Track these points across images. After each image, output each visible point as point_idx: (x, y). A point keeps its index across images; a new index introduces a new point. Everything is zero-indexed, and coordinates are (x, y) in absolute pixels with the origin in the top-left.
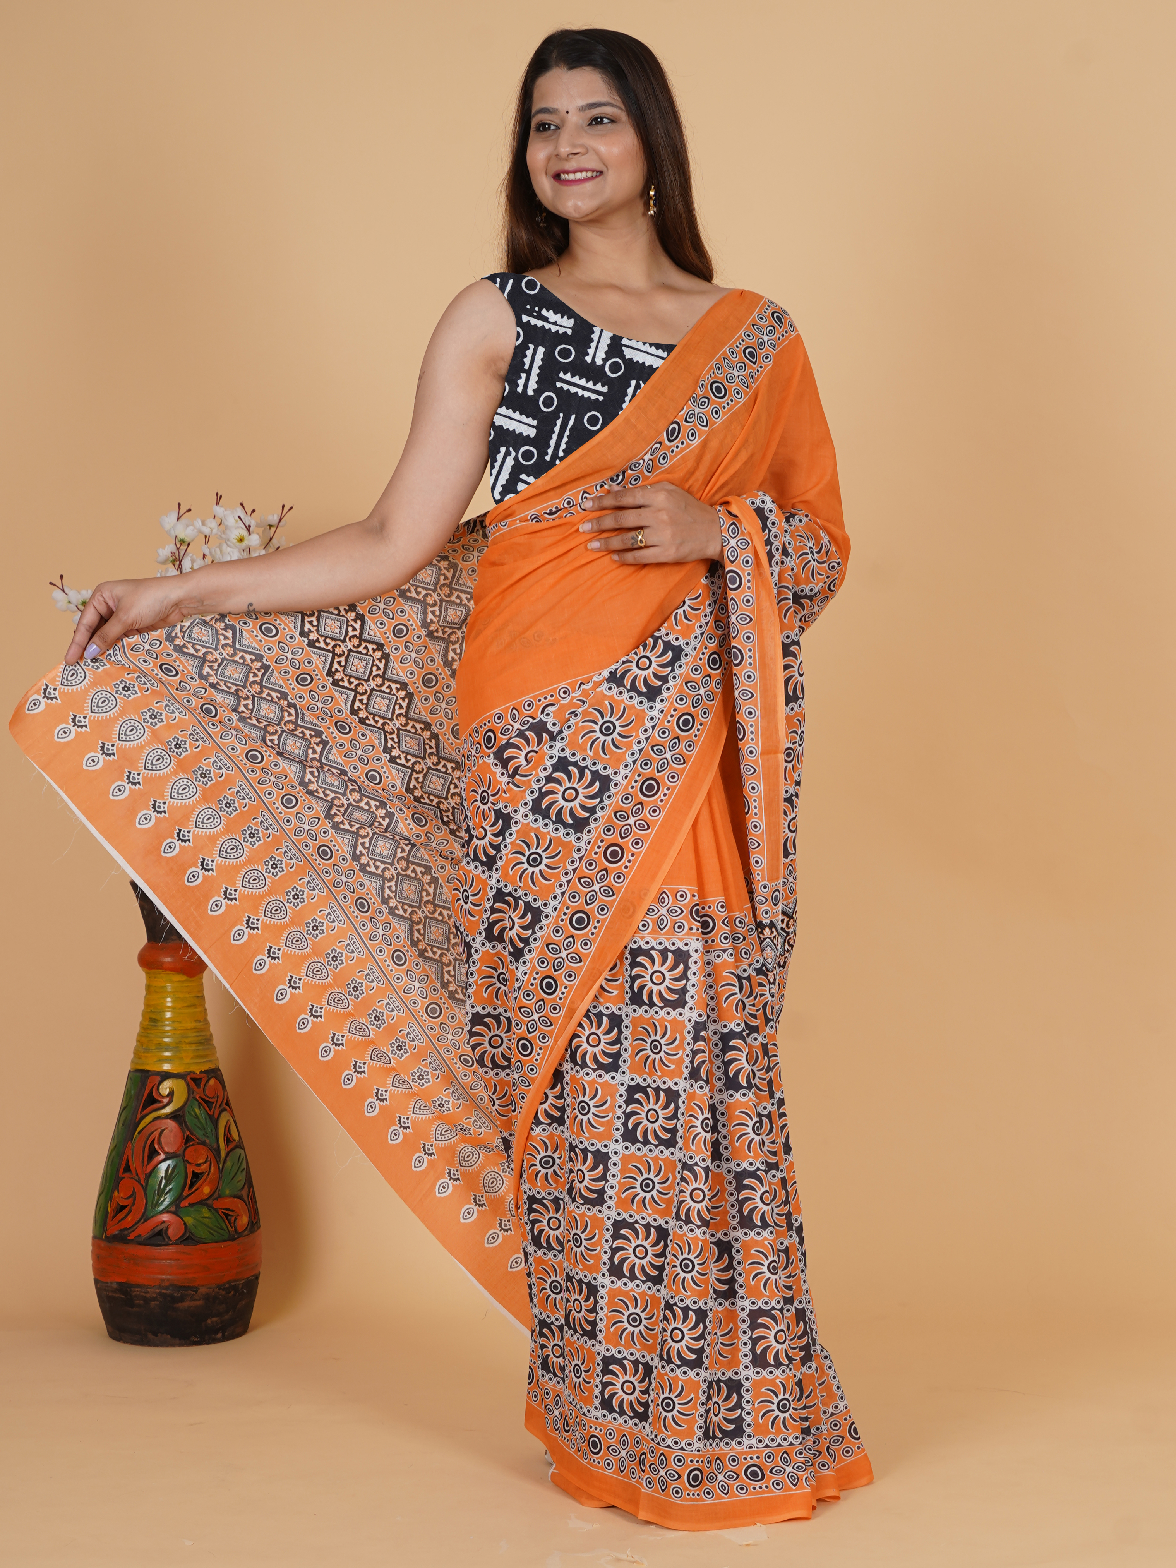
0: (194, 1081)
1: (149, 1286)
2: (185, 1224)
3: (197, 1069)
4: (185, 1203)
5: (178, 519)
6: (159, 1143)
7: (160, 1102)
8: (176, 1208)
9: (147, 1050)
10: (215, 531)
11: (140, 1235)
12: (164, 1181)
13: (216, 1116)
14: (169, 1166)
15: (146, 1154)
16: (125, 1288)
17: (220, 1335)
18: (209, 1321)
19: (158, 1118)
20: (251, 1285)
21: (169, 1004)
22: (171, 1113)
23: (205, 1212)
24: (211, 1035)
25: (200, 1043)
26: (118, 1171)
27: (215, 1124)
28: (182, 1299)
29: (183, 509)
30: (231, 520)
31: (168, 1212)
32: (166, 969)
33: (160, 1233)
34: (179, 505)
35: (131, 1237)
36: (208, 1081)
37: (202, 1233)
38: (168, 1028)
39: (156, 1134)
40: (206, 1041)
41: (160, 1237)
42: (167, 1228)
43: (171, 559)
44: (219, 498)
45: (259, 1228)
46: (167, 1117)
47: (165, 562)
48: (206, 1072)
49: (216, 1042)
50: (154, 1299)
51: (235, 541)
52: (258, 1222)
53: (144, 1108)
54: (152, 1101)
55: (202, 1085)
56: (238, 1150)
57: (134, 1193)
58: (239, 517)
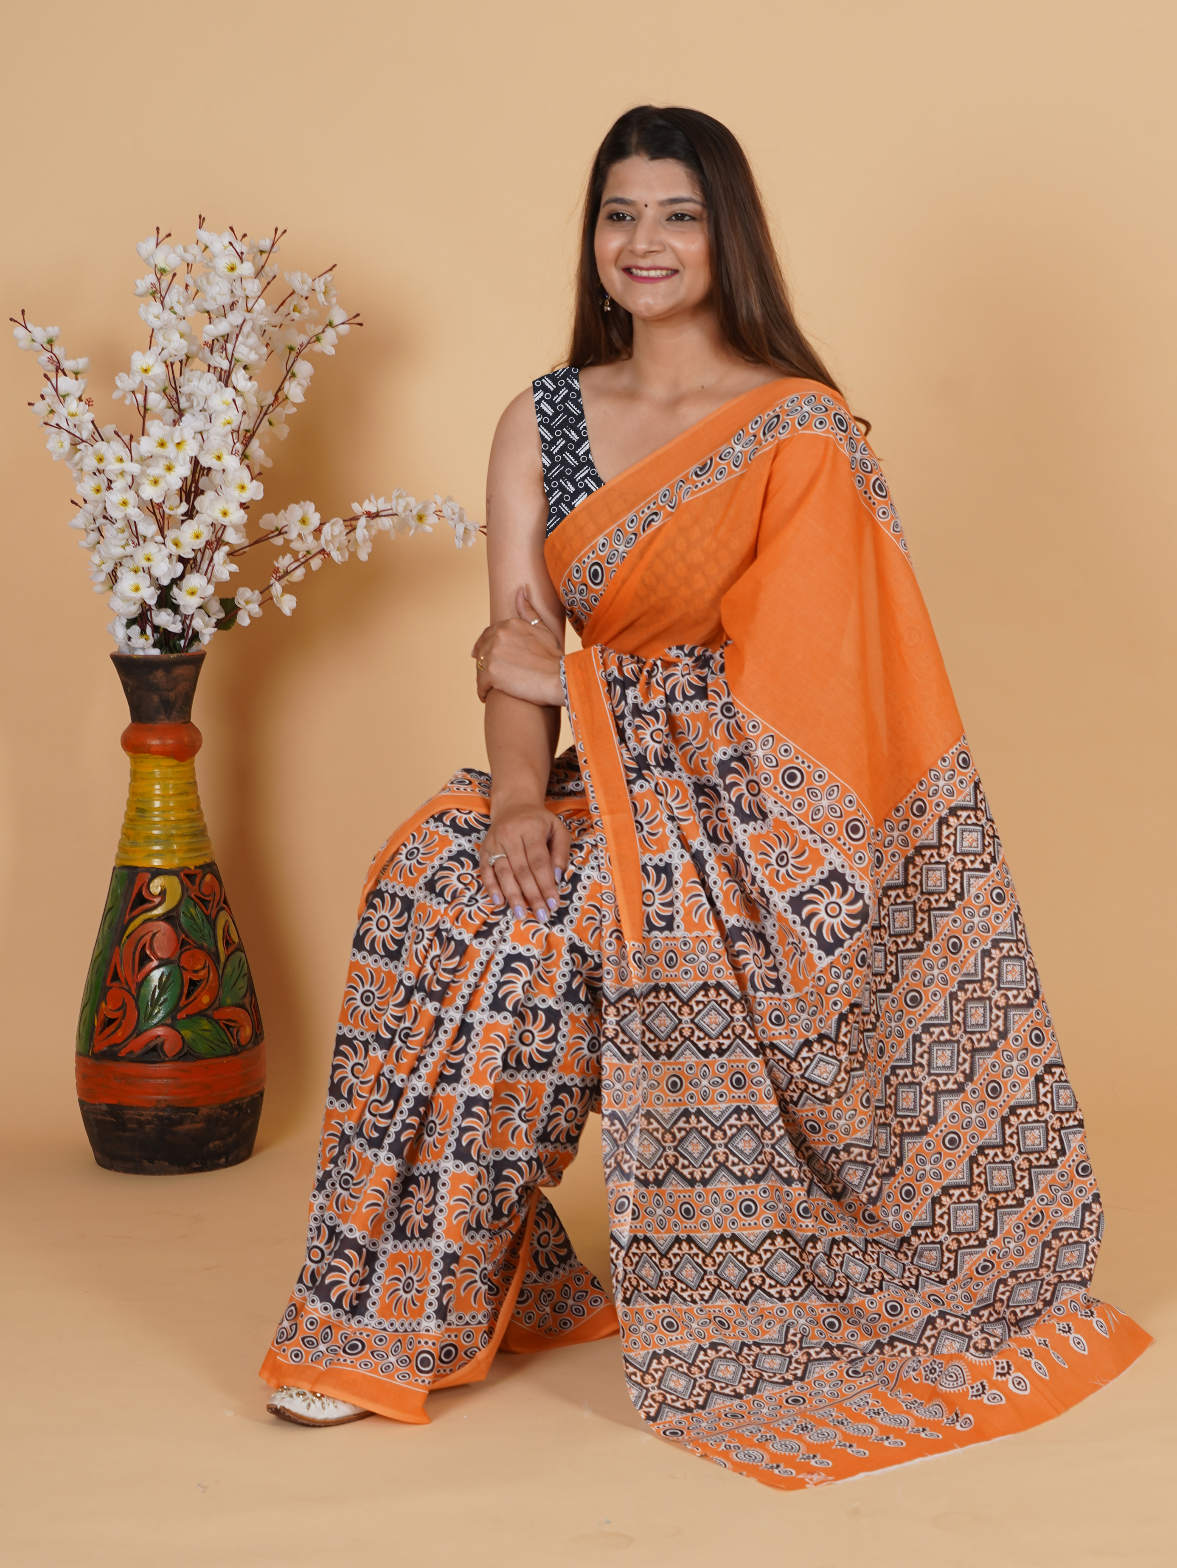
0: (188, 877)
1: (145, 1109)
2: (183, 1038)
3: (191, 864)
4: (182, 1015)
5: (157, 244)
6: (151, 948)
7: (150, 902)
8: (172, 1020)
9: (135, 844)
10: (199, 258)
11: (132, 1052)
12: (157, 991)
13: (213, 916)
14: (163, 974)
15: (137, 961)
16: (115, 1111)
17: (223, 1160)
18: (211, 1145)
19: (149, 920)
20: (256, 1103)
21: (157, 792)
22: (164, 914)
23: (205, 1024)
24: (205, 826)
25: (194, 835)
26: (104, 980)
27: (213, 924)
28: (180, 1122)
29: (162, 234)
30: (219, 246)
31: (164, 1025)
32: (154, 753)
33: (154, 1049)
34: (158, 229)
35: (122, 1053)
36: (203, 878)
37: (202, 1048)
38: (157, 819)
39: (148, 937)
40: (200, 833)
41: (154, 1053)
42: (163, 1043)
43: (152, 291)
44: (202, 220)
45: (262, 1039)
46: (159, 918)
47: (145, 295)
48: (201, 867)
49: (209, 833)
50: (149, 1122)
51: (224, 269)
52: (262, 1033)
53: (133, 908)
54: (141, 901)
55: (197, 883)
56: (238, 953)
57: (124, 1004)
58: (229, 242)
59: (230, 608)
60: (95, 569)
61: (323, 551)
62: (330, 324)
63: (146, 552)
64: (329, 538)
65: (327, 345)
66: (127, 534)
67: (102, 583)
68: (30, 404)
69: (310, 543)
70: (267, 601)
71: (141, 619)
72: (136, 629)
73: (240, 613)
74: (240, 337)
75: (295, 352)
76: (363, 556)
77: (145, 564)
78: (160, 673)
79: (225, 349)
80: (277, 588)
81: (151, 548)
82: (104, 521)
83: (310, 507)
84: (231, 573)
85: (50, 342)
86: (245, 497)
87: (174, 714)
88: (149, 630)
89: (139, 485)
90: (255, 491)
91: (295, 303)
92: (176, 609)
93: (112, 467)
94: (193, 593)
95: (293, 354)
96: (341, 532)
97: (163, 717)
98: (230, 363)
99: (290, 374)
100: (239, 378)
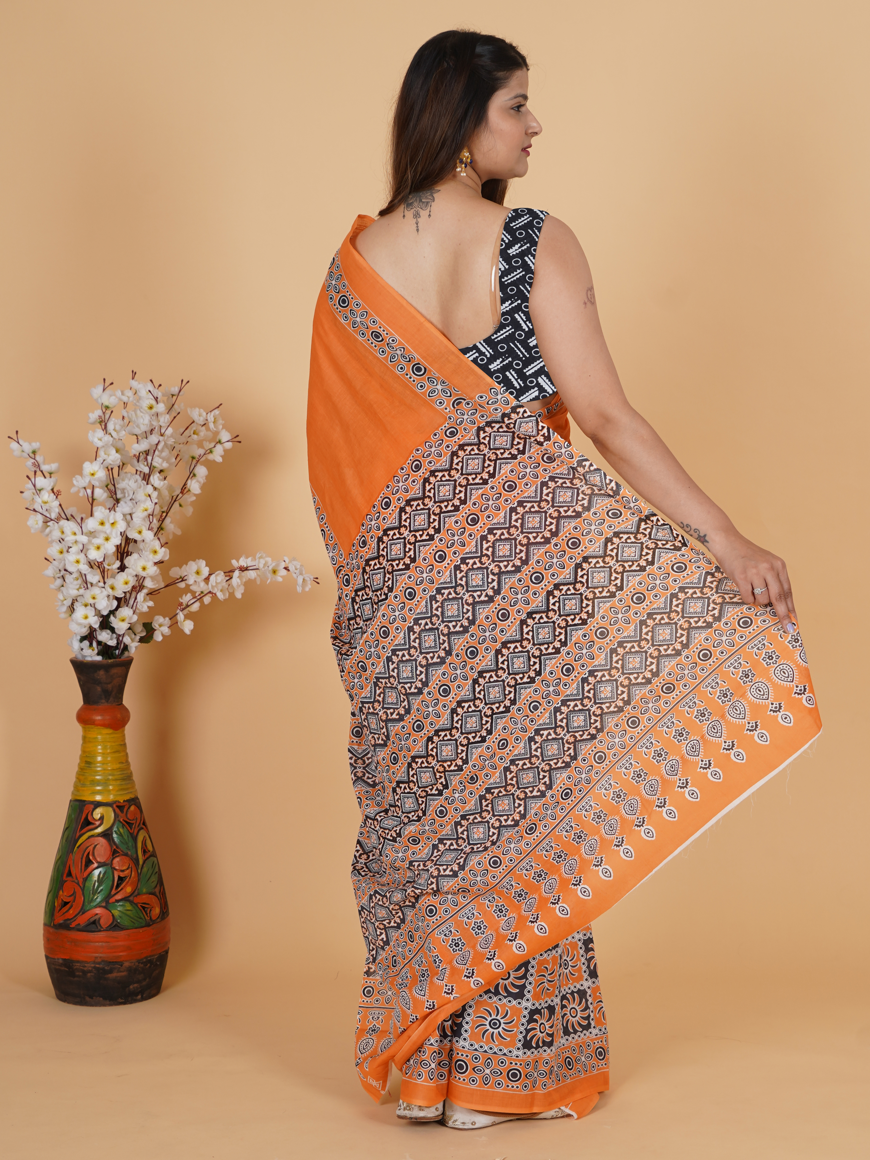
0: (119, 807)
1: (87, 962)
2: (113, 915)
3: (121, 799)
4: (112, 900)
5: (104, 390)
6: (93, 855)
7: (93, 824)
8: (107, 903)
9: (84, 785)
10: (131, 399)
11: (79, 924)
12: (97, 884)
13: (135, 834)
14: (100, 873)
15: (84, 863)
16: (68, 963)
17: (139, 997)
18: (131, 987)
19: (92, 836)
20: (162, 959)
21: (100, 751)
22: (102, 832)
23: (128, 906)
24: (131, 773)
25: (124, 779)
26: (62, 876)
27: (135, 839)
28: (111, 971)
29: (108, 383)
30: (143, 393)
31: (100, 907)
32: (97, 725)
33: (94, 922)
34: (104, 380)
35: (73, 925)
36: (129, 808)
37: (126, 922)
38: (99, 769)
39: (91, 848)
40: (128, 778)
41: (94, 925)
42: (100, 919)
43: (99, 421)
44: (134, 374)
45: (168, 915)
46: (99, 835)
47: (94, 423)
48: (128, 801)
49: (135, 777)
50: (90, 972)
51: (146, 408)
52: (167, 911)
53: (82, 828)
54: (88, 823)
55: (125, 811)
56: (152, 858)
57: (74, 893)
58: (150, 391)
59: (149, 629)
60: (60, 603)
61: (210, 592)
62: (220, 442)
63: (92, 593)
64: (214, 584)
65: (217, 455)
66: (80, 581)
67: (65, 612)
68: (22, 492)
69: (202, 586)
70: (174, 624)
71: (90, 637)
72: (86, 643)
73: (156, 632)
74: (157, 452)
75: (195, 460)
76: (238, 595)
77: (92, 601)
78: (102, 673)
79: (146, 459)
80: (181, 616)
81: (96, 591)
82: (65, 572)
83: (203, 563)
84: (148, 607)
85: (34, 452)
86: (158, 558)
87: (111, 699)
88: (95, 644)
89: (88, 550)
90: (163, 553)
91: (194, 429)
92: (113, 630)
93: (70, 538)
94: (123, 620)
95: (194, 461)
96: (222, 580)
97: (103, 701)
98: (150, 468)
99: (192, 474)
100: (155, 479)
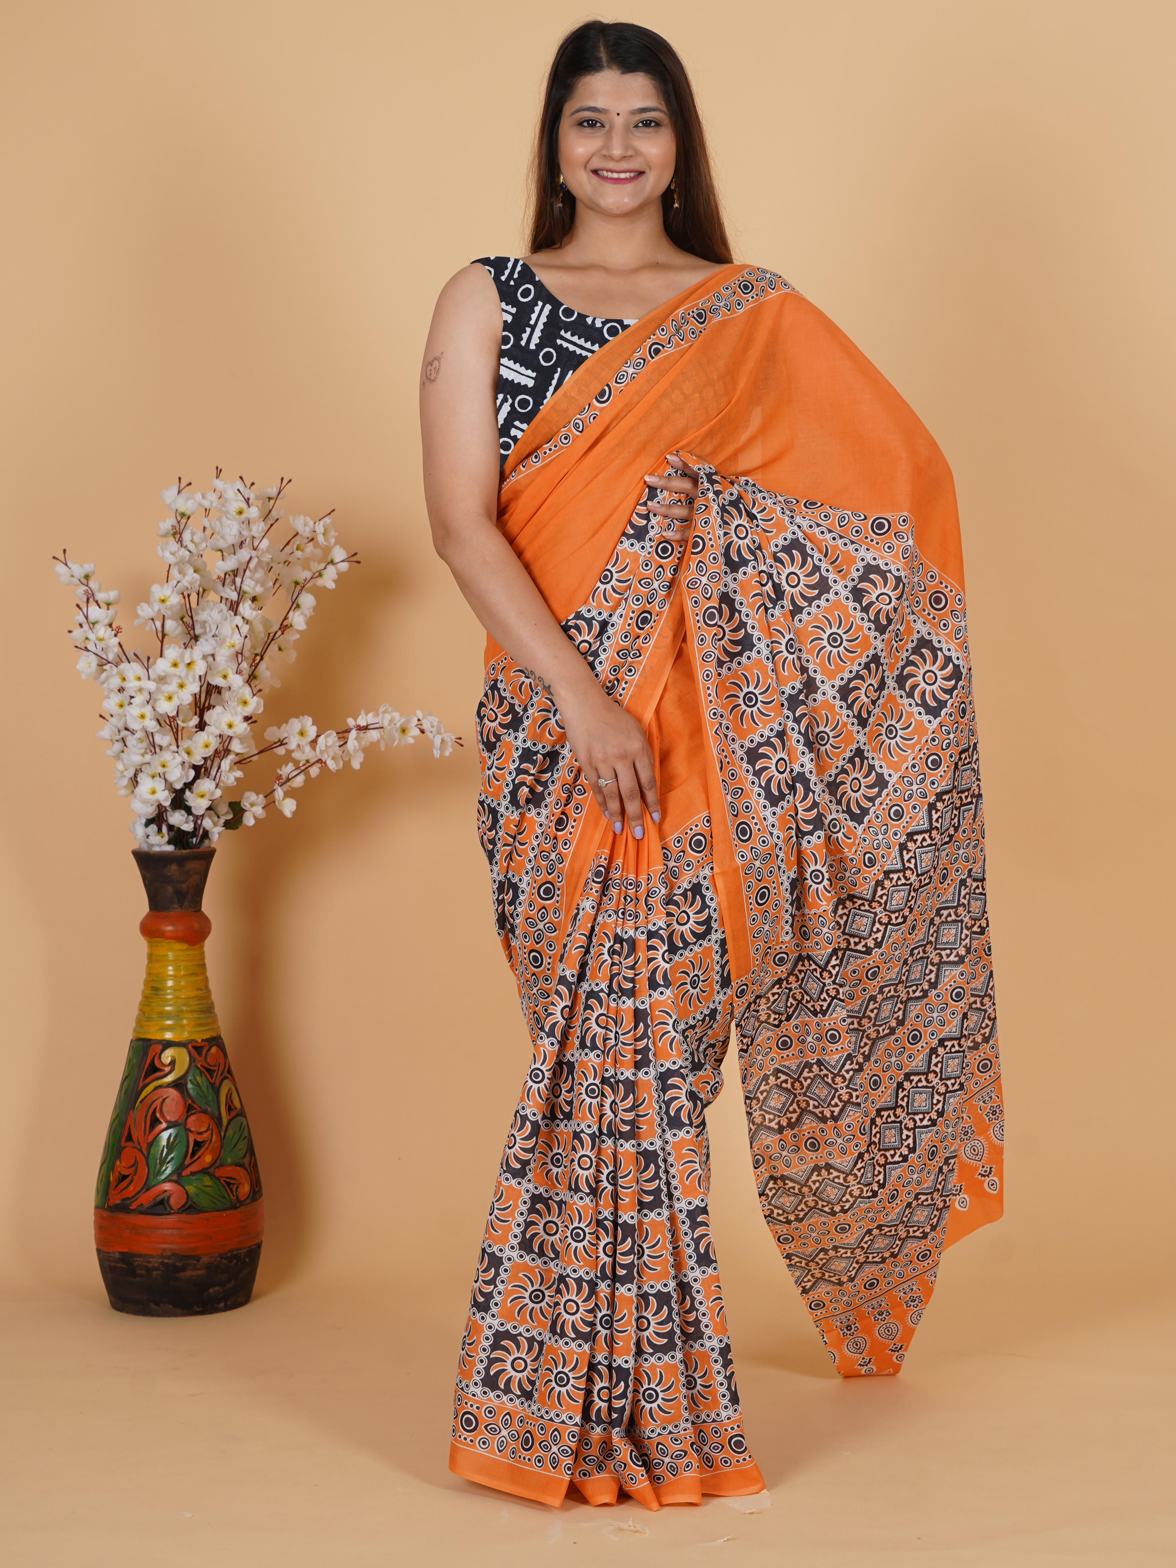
0: (196, 1049)
1: (152, 1256)
2: (187, 1193)
3: (199, 1038)
4: (186, 1172)
5: (179, 492)
6: (161, 1112)
7: (162, 1070)
8: (178, 1177)
9: (149, 1019)
10: (215, 504)
11: (142, 1205)
12: (165, 1150)
13: (217, 1084)
14: (170, 1135)
15: (148, 1123)
16: (127, 1258)
17: (222, 1305)
18: (211, 1291)
19: (160, 1087)
20: (253, 1254)
21: (171, 973)
22: (173, 1082)
23: (207, 1181)
24: (212, 1003)
25: (202, 1011)
26: (120, 1140)
27: (217, 1091)
28: (184, 1269)
29: (184, 483)
30: (231, 494)
31: (170, 1181)
32: (168, 938)
33: (161, 1202)
34: (180, 479)
35: (133, 1206)
36: (209, 1049)
37: (204, 1202)
38: (169, 997)
39: (158, 1102)
40: (208, 1009)
41: (161, 1206)
42: (169, 1197)
43: (172, 532)
44: (219, 471)
45: (261, 1196)
46: (169, 1085)
47: (165, 535)
48: (207, 1040)
49: (217, 1010)
50: (156, 1269)
51: (234, 513)
52: (260, 1190)
53: (146, 1076)
54: (154, 1069)
55: (204, 1054)
56: (239, 1118)
57: (136, 1162)
58: (239, 490)
59: (237, 810)
60: (119, 775)
61: (319, 761)
62: (332, 562)
63: (162, 760)
64: (323, 748)
65: (329, 580)
66: (145, 744)
67: (126, 787)
68: (70, 632)
69: (308, 754)
70: (270, 804)
71: (158, 819)
72: (153, 827)
73: (246, 814)
74: (248, 573)
75: (299, 586)
76: (356, 765)
77: (161, 770)
78: (174, 867)
79: (234, 582)
80: (279, 793)
81: (167, 756)
82: (126, 732)
83: (308, 721)
84: (237, 779)
85: (87, 577)
86: (248, 711)
87: (186, 903)
88: (164, 829)
89: (156, 700)
90: (255, 705)
91: (298, 543)
92: (188, 810)
93: (132, 685)
94: (202, 796)
95: (298, 588)
96: (334, 743)
97: (176, 906)
98: (239, 594)
99: (295, 605)
100: (246, 608)
